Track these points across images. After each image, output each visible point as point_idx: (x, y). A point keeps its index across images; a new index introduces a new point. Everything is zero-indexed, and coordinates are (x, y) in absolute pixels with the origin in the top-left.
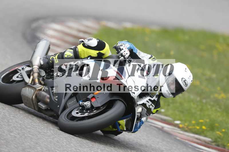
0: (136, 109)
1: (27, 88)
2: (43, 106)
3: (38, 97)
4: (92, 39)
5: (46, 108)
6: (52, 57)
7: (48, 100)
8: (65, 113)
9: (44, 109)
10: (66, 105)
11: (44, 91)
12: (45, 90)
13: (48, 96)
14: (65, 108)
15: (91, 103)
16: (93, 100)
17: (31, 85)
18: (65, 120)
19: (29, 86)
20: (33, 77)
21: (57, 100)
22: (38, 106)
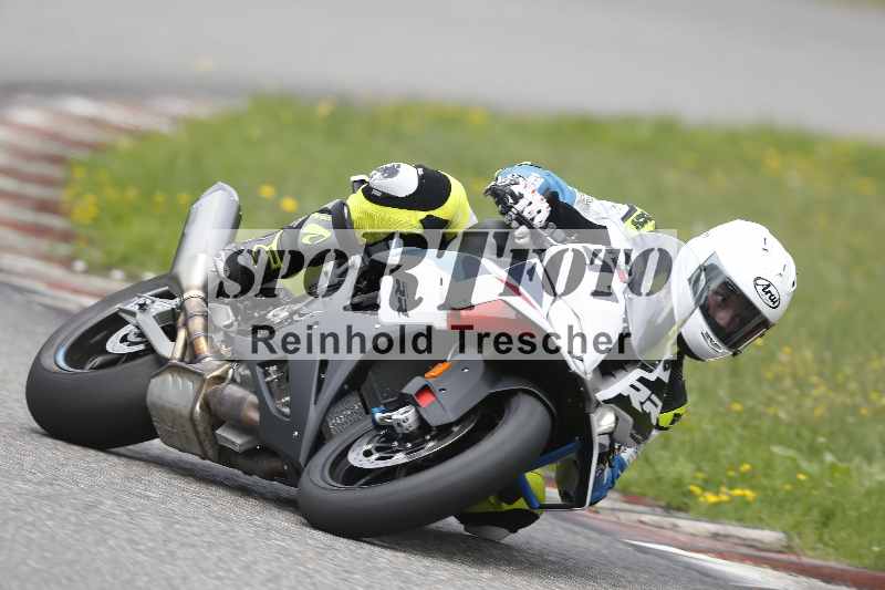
0: (594, 417)
1: (170, 377)
2: (237, 441)
3: (212, 406)
4: (399, 166)
5: (250, 446)
7: (255, 416)
8: (323, 460)
9: (243, 448)
10: (324, 430)
11: (233, 380)
12: (238, 380)
13: (253, 398)
14: (320, 440)
15: (417, 411)
16: (425, 401)
17: (183, 364)
18: (322, 484)
19: (177, 369)
20: (189, 334)
21: (287, 410)
22: (216, 443)
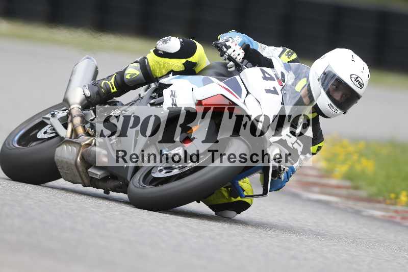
1: (65, 147)
2: (98, 173)
3: (85, 158)
4: (170, 38)
6: (103, 82)
9: (101, 177)
11: (95, 145)
17: (71, 140)
18: (139, 186)
19: (68, 142)
20: (73, 125)
